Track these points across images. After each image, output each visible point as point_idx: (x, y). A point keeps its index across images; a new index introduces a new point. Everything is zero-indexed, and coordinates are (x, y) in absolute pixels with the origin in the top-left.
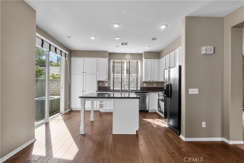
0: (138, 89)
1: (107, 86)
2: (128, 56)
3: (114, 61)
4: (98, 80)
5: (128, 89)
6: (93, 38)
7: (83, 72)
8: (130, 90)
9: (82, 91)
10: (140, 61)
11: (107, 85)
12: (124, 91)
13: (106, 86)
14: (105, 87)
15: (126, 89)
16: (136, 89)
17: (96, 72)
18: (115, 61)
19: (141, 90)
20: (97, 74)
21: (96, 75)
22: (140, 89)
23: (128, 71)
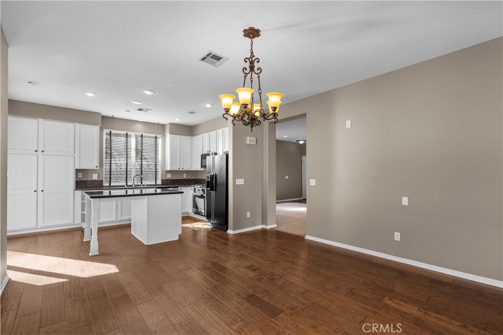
0: (158, 183)
1: (97, 179)
2: (139, 127)
3: (110, 131)
4: (77, 167)
5: (140, 184)
6: (90, 95)
7: (36, 151)
8: (144, 185)
9: (35, 191)
10: (162, 137)
11: (95, 177)
12: (134, 187)
13: (94, 179)
14: (91, 181)
15: (136, 183)
16: (154, 183)
17: (73, 152)
18: (113, 132)
19: (162, 184)
20: (74, 155)
21: (73, 157)
22: (162, 182)
23: (140, 153)
